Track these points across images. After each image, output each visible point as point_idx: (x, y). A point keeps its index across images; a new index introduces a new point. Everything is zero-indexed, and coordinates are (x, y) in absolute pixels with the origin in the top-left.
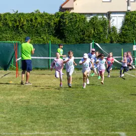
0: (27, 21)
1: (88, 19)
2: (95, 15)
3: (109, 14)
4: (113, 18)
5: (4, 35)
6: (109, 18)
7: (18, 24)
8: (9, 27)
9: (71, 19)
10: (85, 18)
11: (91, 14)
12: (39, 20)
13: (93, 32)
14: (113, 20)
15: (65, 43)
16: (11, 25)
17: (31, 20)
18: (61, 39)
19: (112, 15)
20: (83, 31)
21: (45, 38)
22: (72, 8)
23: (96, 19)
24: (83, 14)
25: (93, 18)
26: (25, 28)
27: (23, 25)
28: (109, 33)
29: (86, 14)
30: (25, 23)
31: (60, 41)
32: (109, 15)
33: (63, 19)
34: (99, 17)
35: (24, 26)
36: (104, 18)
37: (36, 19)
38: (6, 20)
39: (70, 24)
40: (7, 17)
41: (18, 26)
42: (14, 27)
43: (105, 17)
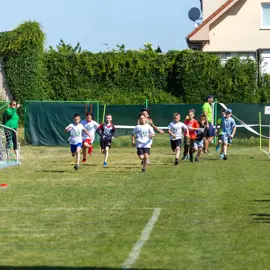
0: (121, 65)
1: (223, 62)
2: (235, 56)
3: (258, 53)
4: (265, 60)
5: (81, 90)
6: (259, 60)
7: (104, 71)
8: (90, 77)
9: (194, 62)
10: (218, 61)
11: (228, 54)
12: (140, 63)
13: (231, 83)
14: (266, 63)
15: (185, 102)
16: (92, 73)
17: (127, 65)
18: (177, 96)
19: (263, 55)
20: (213, 82)
21: (150, 94)
22: (208, 42)
23: (237, 61)
24: (215, 53)
25: (231, 61)
26: (117, 77)
27: (113, 73)
28: (259, 85)
29: (219, 53)
30: (116, 69)
31: (175, 99)
32: (258, 55)
33: (181, 62)
34: (242, 58)
35: (115, 75)
36: (250, 61)
37: (135, 62)
38: (84, 63)
39: (192, 71)
40: (86, 59)
41: (104, 74)
42: (98, 75)
43: (252, 58)
